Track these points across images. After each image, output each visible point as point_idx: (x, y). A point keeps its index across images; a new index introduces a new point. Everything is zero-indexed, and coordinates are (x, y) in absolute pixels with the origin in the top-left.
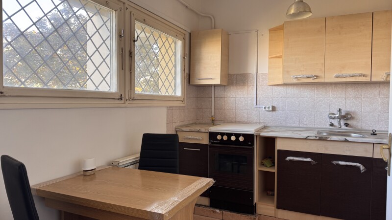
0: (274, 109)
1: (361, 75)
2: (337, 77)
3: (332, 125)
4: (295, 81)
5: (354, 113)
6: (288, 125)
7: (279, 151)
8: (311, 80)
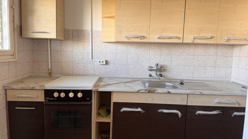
0: (107, 63)
1: (177, 38)
2: (159, 38)
3: (150, 76)
4: (126, 40)
5: (166, 66)
6: (118, 76)
7: (114, 103)
8: (138, 40)
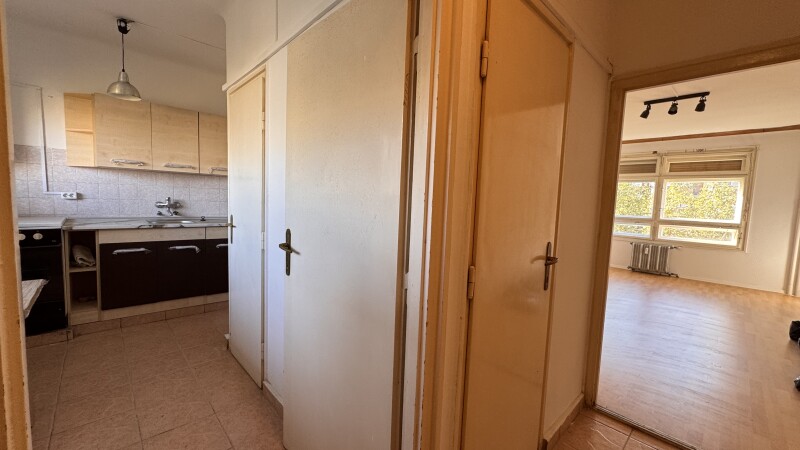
0: (80, 197)
1: (190, 167)
2: (166, 166)
3: (160, 214)
4: (114, 165)
6: (104, 216)
7: (102, 246)
8: (136, 167)
